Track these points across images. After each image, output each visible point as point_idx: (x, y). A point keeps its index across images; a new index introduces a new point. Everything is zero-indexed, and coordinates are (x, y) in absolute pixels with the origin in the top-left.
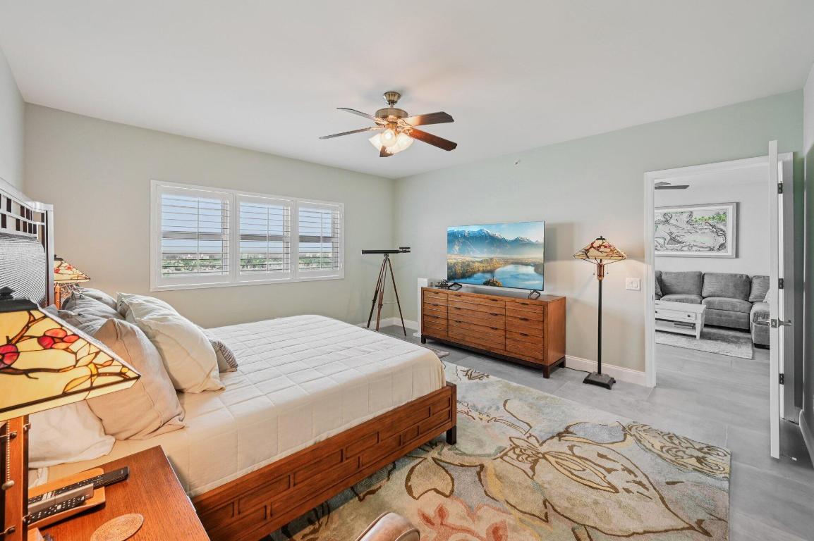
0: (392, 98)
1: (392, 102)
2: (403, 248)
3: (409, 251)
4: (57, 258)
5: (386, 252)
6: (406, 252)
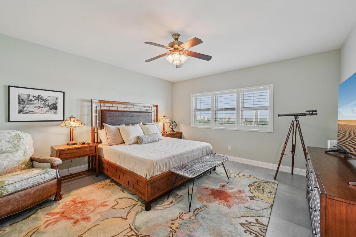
0: (176, 37)
1: (176, 39)
2: (309, 111)
3: (317, 114)
4: (164, 116)
5: (297, 116)
6: (312, 115)
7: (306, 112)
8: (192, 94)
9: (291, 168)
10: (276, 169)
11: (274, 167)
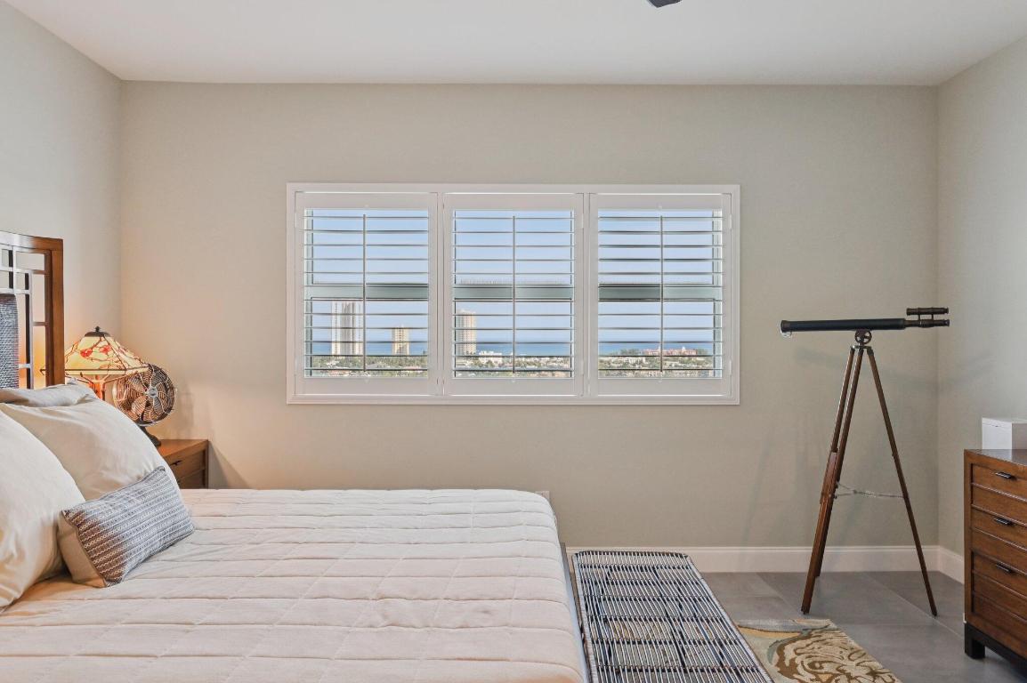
2: (919, 312)
3: (945, 323)
4: (98, 333)
5: (863, 327)
6: (931, 324)
7: (910, 312)
8: (290, 187)
9: (913, 549)
10: (804, 567)
11: (797, 558)
